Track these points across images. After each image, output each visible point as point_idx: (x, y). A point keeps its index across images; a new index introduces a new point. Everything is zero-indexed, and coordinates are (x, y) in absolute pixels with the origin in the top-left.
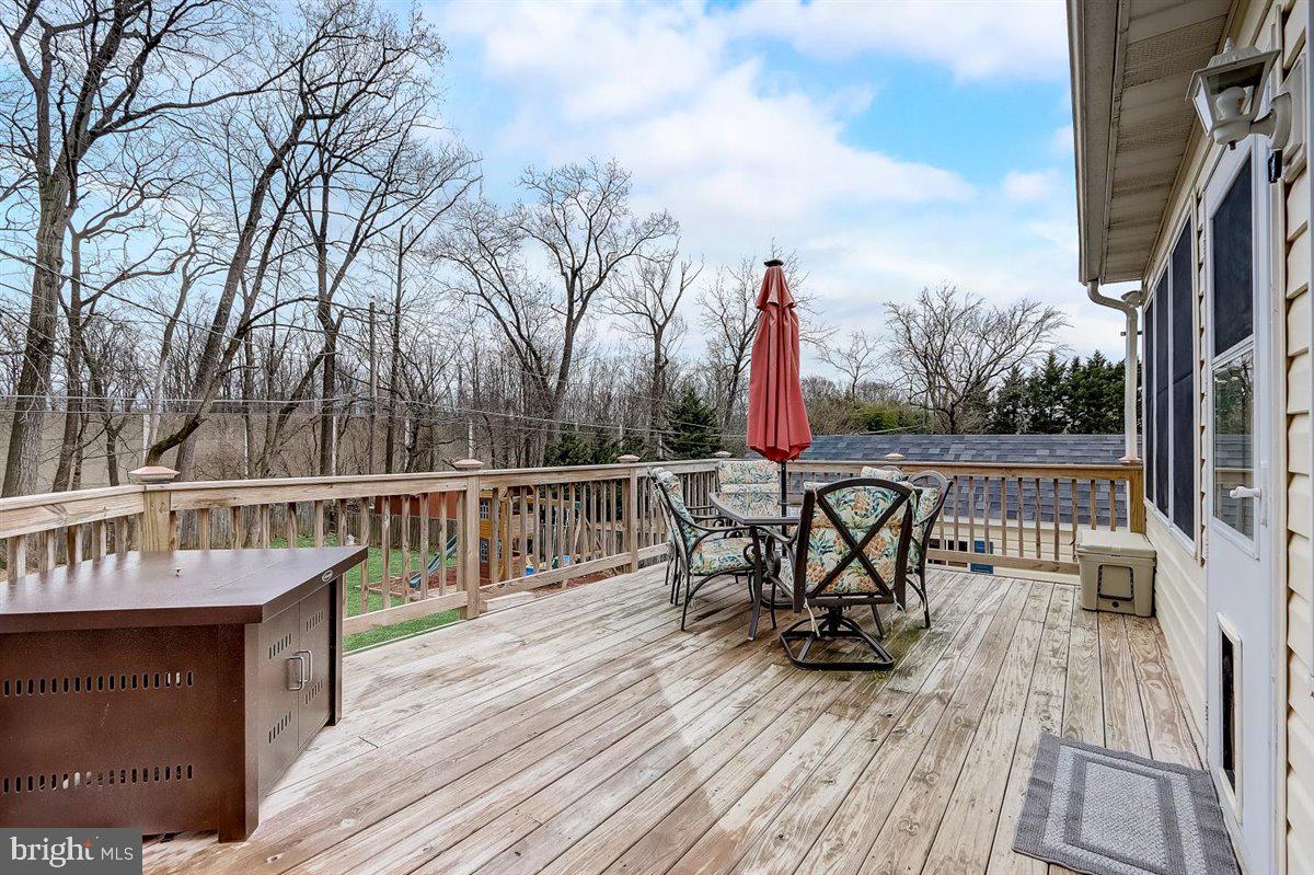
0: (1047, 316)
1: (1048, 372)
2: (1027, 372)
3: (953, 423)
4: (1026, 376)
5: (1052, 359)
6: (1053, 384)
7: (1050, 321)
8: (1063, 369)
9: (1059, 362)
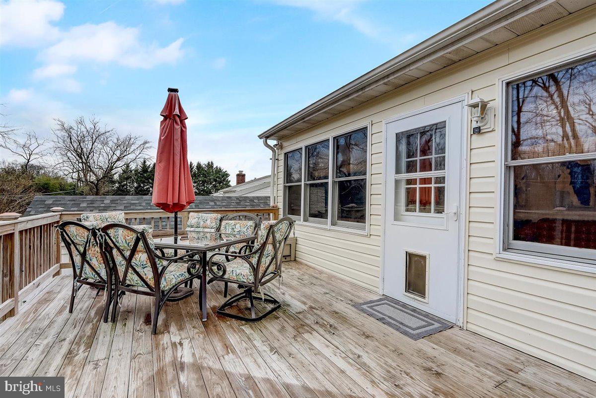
0: (145, 143)
1: (143, 168)
2: (133, 166)
3: (97, 190)
4: (133, 168)
5: (145, 162)
6: (145, 173)
7: (147, 145)
8: (149, 167)
9: (148, 163)
